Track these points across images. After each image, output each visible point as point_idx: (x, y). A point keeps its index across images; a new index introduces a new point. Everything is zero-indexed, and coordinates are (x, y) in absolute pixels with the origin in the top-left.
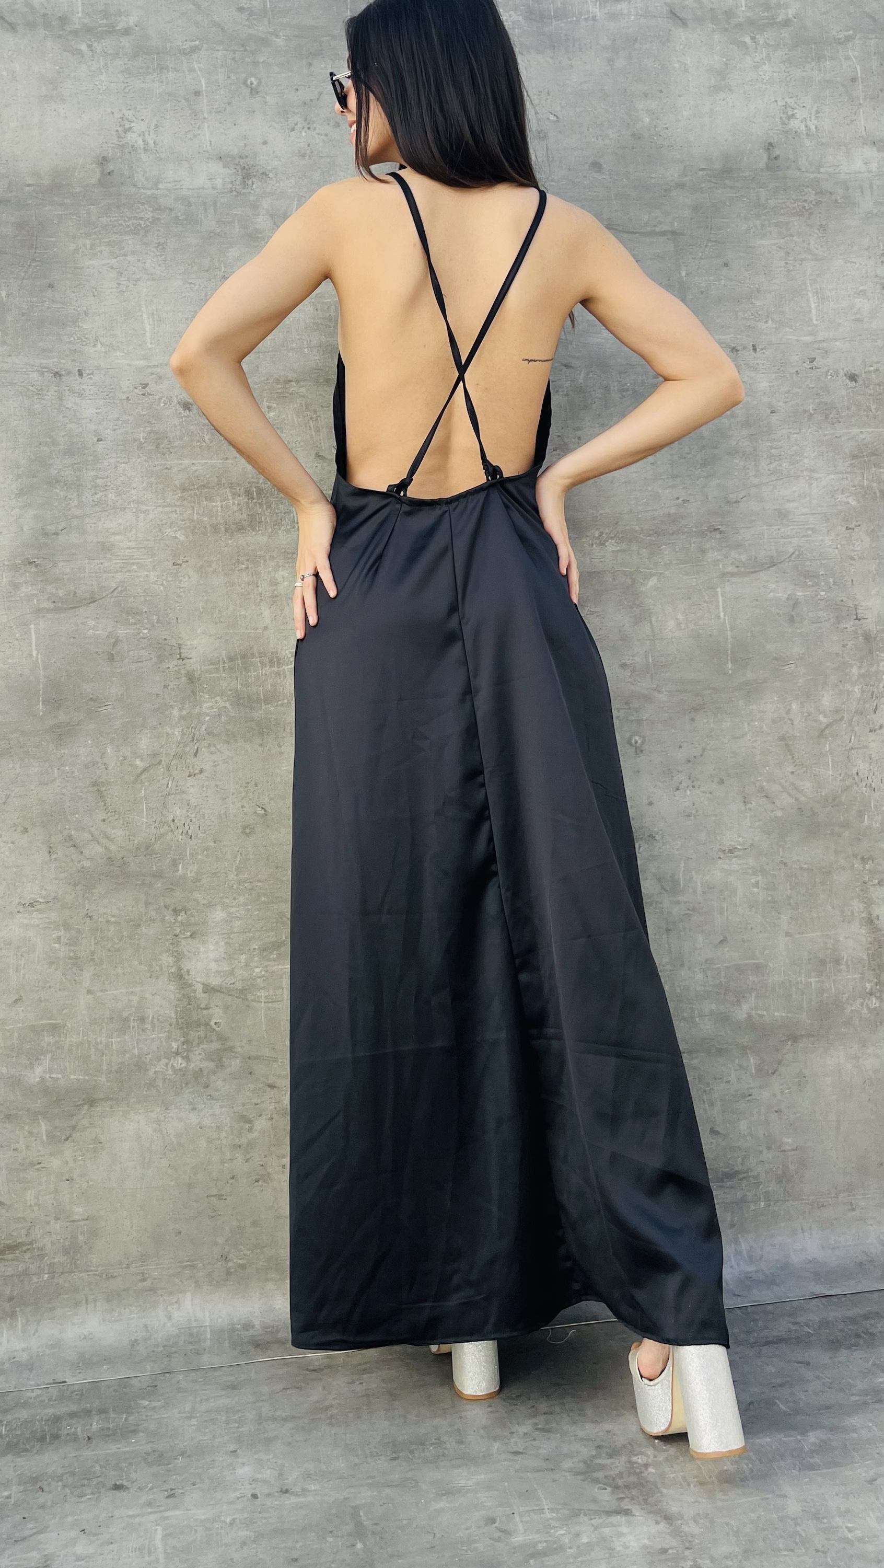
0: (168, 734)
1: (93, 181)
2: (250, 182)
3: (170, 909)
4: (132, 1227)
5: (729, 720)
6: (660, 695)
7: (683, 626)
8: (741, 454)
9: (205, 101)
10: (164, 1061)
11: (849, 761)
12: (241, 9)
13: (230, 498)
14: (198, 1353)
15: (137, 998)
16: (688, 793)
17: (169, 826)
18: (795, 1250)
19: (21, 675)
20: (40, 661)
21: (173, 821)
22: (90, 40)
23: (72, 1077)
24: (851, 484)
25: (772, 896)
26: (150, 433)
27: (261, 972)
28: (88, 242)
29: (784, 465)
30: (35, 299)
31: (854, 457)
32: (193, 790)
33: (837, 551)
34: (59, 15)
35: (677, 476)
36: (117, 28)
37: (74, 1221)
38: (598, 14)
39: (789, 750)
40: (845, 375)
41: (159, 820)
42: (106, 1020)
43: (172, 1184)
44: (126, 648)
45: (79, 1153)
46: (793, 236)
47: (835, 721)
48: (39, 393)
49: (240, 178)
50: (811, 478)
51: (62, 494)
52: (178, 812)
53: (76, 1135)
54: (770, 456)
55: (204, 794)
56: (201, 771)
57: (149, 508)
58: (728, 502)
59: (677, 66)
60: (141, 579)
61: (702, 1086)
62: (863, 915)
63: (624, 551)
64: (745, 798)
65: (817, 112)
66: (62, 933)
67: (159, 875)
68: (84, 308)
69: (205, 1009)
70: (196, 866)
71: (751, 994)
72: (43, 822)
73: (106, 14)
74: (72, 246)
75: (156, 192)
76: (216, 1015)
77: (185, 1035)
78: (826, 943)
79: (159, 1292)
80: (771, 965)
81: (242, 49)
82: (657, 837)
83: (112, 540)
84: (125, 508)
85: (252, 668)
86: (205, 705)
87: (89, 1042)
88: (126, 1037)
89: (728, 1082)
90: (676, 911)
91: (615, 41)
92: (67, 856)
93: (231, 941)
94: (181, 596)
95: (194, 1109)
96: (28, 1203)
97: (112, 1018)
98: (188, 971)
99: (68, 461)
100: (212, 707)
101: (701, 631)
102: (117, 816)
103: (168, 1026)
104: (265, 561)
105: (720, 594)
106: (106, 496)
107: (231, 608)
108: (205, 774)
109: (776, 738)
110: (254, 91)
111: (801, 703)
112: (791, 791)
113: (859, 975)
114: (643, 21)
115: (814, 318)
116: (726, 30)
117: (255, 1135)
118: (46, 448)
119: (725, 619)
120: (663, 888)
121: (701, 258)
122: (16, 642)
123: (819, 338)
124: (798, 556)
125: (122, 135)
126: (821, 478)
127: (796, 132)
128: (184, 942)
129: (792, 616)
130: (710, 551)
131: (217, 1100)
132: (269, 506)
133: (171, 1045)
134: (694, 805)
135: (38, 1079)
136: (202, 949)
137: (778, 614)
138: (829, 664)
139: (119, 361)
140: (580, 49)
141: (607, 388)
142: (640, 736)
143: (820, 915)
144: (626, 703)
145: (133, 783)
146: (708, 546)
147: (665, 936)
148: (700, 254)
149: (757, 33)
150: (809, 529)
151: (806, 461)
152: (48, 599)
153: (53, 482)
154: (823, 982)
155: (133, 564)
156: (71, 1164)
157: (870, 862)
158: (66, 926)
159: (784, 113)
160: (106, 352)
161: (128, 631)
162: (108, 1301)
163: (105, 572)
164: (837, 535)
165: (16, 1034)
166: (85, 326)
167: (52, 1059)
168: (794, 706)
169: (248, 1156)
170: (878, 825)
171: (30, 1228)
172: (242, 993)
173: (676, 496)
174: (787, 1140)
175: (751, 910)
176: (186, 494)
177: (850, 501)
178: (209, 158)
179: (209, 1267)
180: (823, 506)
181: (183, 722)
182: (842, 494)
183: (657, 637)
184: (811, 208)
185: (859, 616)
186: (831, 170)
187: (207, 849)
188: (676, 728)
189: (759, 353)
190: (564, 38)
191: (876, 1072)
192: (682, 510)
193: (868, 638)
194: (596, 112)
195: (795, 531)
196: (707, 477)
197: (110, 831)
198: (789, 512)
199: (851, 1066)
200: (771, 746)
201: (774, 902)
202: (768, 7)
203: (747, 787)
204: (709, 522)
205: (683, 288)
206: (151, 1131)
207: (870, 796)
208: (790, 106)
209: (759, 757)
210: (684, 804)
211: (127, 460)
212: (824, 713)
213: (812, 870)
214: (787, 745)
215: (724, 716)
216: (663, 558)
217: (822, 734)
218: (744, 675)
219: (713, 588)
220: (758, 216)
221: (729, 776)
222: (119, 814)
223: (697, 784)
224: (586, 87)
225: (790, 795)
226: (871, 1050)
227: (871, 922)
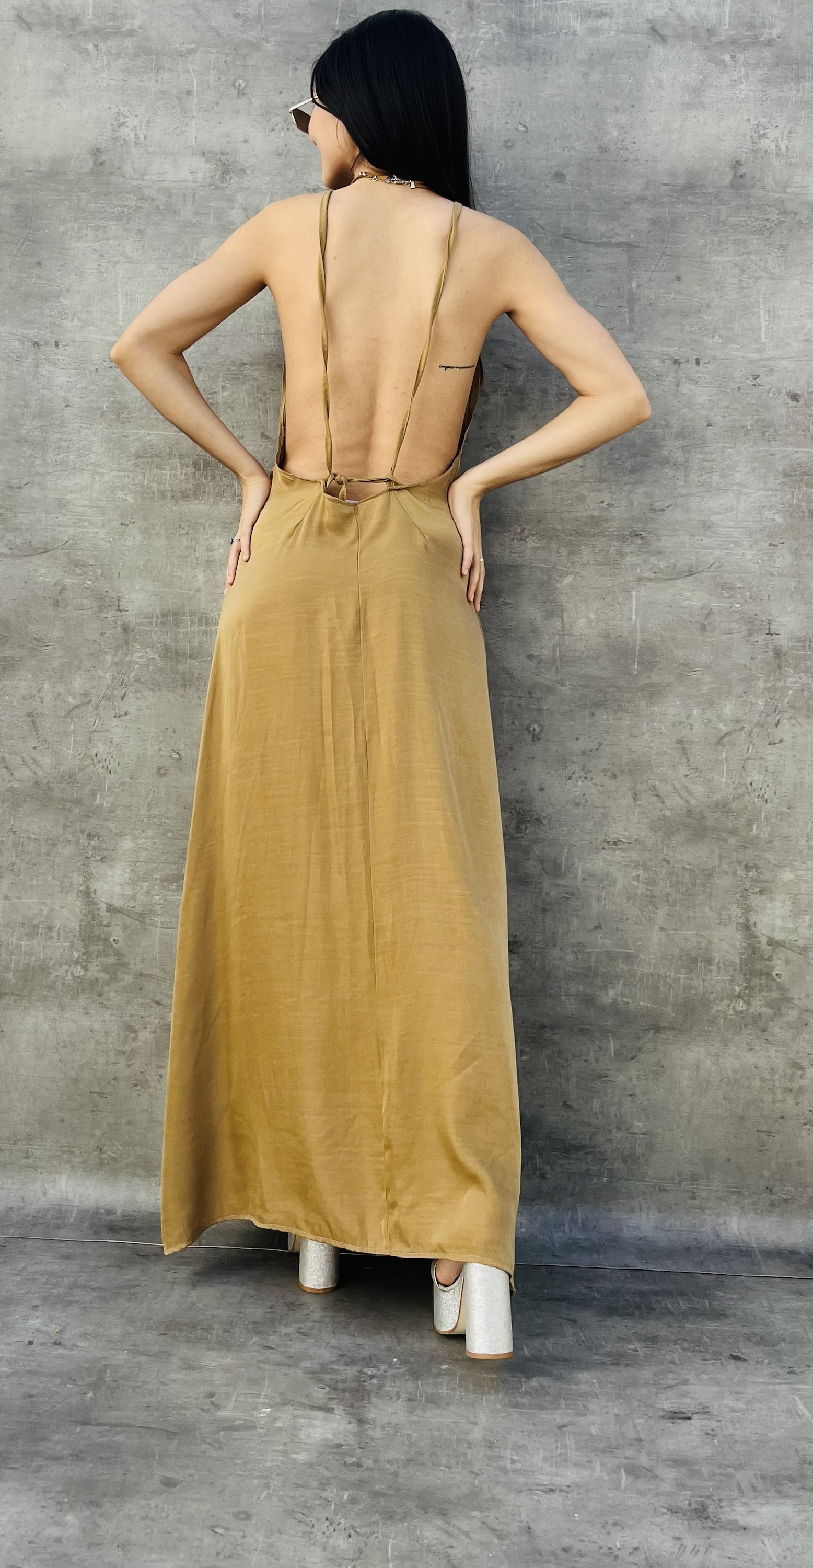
0: (100, 677)
1: (87, 169)
2: (228, 177)
3: (85, 834)
4: (22, 1109)
5: (629, 718)
6: (563, 688)
7: (593, 625)
8: (672, 464)
9: (195, 100)
10: (65, 967)
11: (745, 771)
12: (237, 15)
13: (179, 468)
14: (58, 1227)
15: (47, 908)
16: (580, 783)
17: (92, 760)
18: (628, 1226)
21: (96, 755)
22: (97, 41)
24: (781, 502)
25: (651, 890)
26: (113, 403)
27: (160, 899)
28: (76, 226)
29: (715, 477)
30: (24, 275)
31: (786, 475)
32: (117, 729)
33: (757, 566)
34: (71, 16)
35: (604, 481)
36: (122, 30)
38: (578, 29)
39: (685, 752)
40: (788, 394)
41: (84, 752)
42: (18, 925)
43: (62, 1076)
44: (71, 596)
46: (749, 253)
47: (736, 730)
48: (19, 359)
49: (219, 173)
50: (740, 493)
51: (29, 452)
52: (101, 749)
54: (702, 469)
55: (126, 735)
56: (126, 714)
57: (105, 471)
58: (654, 509)
59: (652, 81)
60: (91, 535)
61: (560, 1061)
62: (741, 921)
63: (544, 548)
64: (635, 794)
65: (790, 132)
67: (78, 802)
68: (67, 286)
69: (106, 926)
70: (112, 798)
71: (618, 981)
73: (114, 17)
74: (62, 229)
75: (141, 183)
76: (115, 933)
77: (86, 947)
78: (699, 942)
79: (39, 1170)
80: (642, 957)
81: (235, 53)
82: (544, 822)
83: (68, 497)
84: (83, 470)
85: (182, 625)
86: (136, 655)
87: (2, 942)
88: (34, 942)
89: (586, 1061)
90: (554, 892)
91: (592, 55)
93: (136, 869)
94: (124, 554)
95: (87, 1013)
97: (24, 924)
98: (95, 890)
99: (37, 423)
100: (142, 657)
101: (611, 631)
102: (46, 746)
103: (72, 937)
104: (204, 528)
105: (634, 597)
106: (68, 457)
107: (169, 568)
108: (129, 716)
109: (674, 740)
110: (241, 93)
111: (703, 710)
112: (682, 793)
113: (729, 978)
114: (622, 36)
115: (763, 336)
116: (706, 48)
117: (139, 1044)
118: (19, 410)
119: (636, 622)
120: (544, 870)
121: (653, 271)
123: (766, 356)
124: (719, 567)
125: (117, 129)
126: (750, 493)
128: (94, 864)
129: (704, 625)
130: (629, 555)
131: (108, 1008)
132: (213, 478)
133: (72, 954)
134: (584, 795)
136: (109, 873)
137: (690, 621)
138: (734, 675)
139: (93, 336)
140: (557, 62)
141: (545, 391)
142: (540, 725)
143: (697, 915)
144: (529, 693)
145: (65, 717)
146: (627, 550)
147: (540, 916)
148: (653, 267)
149: (739, 52)
150: (731, 542)
151: (737, 475)
152: (7, 545)
153: (22, 441)
154: (692, 979)
155: (85, 520)
157: (753, 870)
159: (755, 132)
160: (81, 327)
161: (74, 581)
163: (59, 525)
164: (760, 550)
166: (66, 302)
168: (695, 712)
169: (130, 1062)
170: (766, 836)
172: (141, 917)
173: (601, 500)
174: (638, 1124)
175: (628, 902)
176: (139, 461)
177: (776, 518)
178: (192, 154)
179: (85, 1155)
180: (748, 521)
181: (114, 668)
182: (769, 510)
183: (566, 632)
184: (772, 228)
185: (772, 631)
186: (797, 190)
187: (123, 784)
188: (574, 721)
189: (702, 367)
190: (542, 51)
191: (735, 1072)
192: (605, 514)
193: (778, 653)
194: (565, 124)
195: (716, 543)
196: (633, 484)
197: (39, 758)
198: (713, 523)
199: (709, 1063)
200: (667, 748)
201: (652, 896)
202: (751, 26)
203: (639, 784)
204: (630, 528)
205: (632, 299)
206: (47, 1027)
207: (761, 807)
208: (762, 126)
209: (654, 757)
210: (575, 793)
211: (89, 426)
212: (724, 721)
213: (695, 871)
214: (683, 749)
215: (624, 714)
216: (581, 558)
217: (719, 742)
218: (649, 677)
219: (627, 591)
220: (716, 232)
221: (622, 771)
222: (49, 743)
223: (589, 776)
224: (557, 99)
225: (680, 796)
226: (732, 1050)
227: (747, 928)
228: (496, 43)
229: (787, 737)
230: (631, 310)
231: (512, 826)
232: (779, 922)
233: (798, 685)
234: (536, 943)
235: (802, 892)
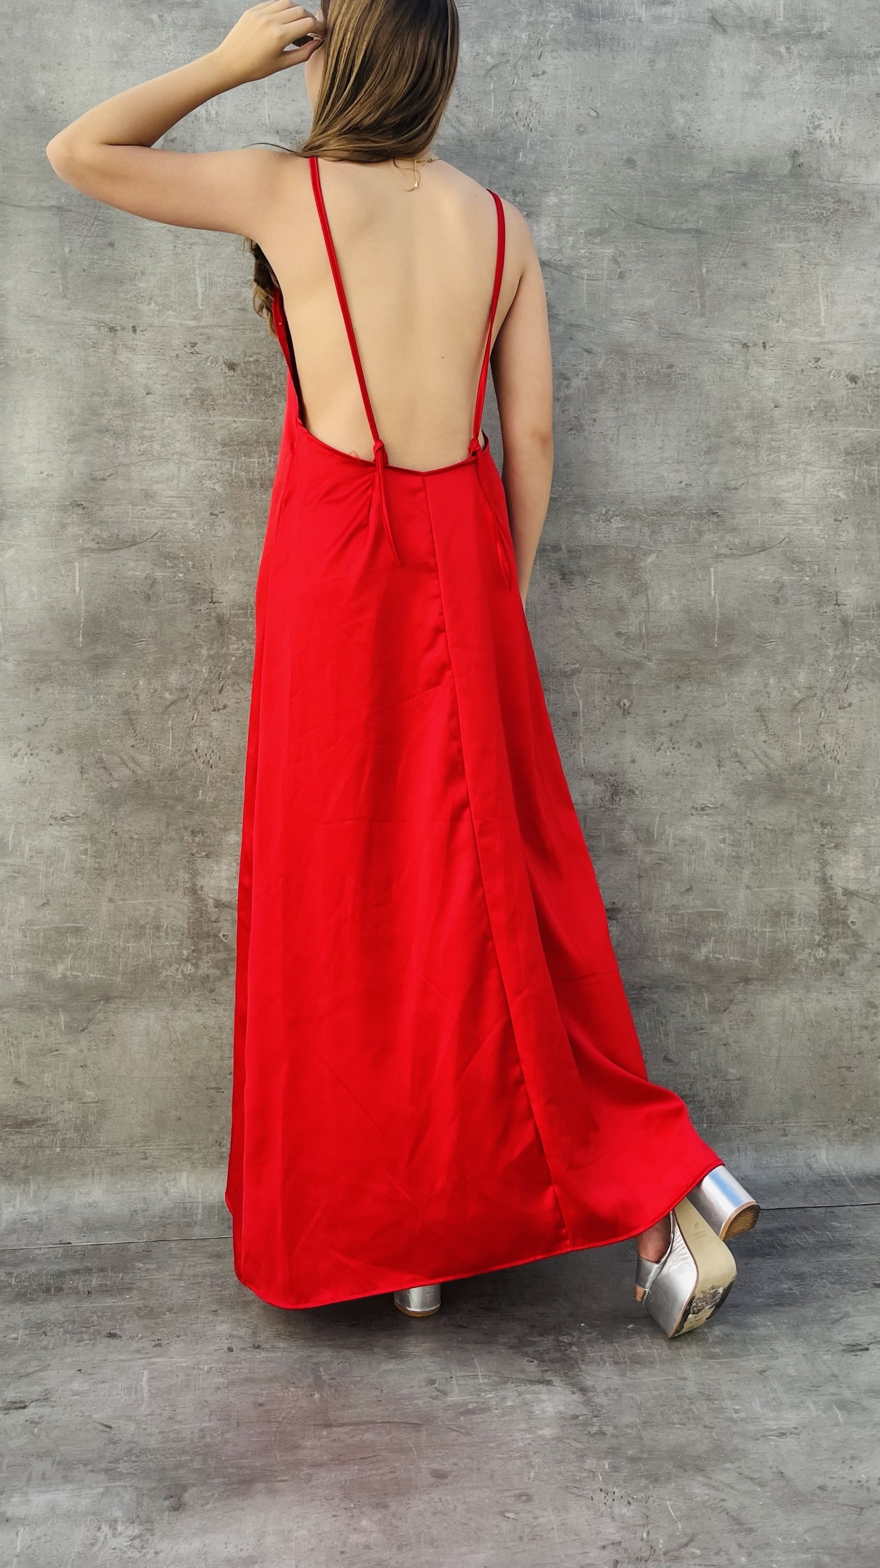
0: (196, 671)
3: (189, 830)
4: (137, 1111)
5: (710, 689)
6: (650, 663)
7: (676, 601)
8: (743, 444)
10: (175, 966)
11: (818, 734)
13: (267, 455)
14: (189, 1225)
15: (154, 908)
16: (668, 753)
17: (193, 755)
19: (64, 609)
20: (82, 596)
21: (196, 750)
22: (161, 11)
23: (91, 975)
24: (844, 479)
25: (737, 852)
26: (196, 390)
29: (782, 457)
30: (95, 257)
31: (847, 454)
32: (216, 723)
33: (824, 541)
35: (682, 461)
37: (86, 1103)
38: (644, 15)
39: (763, 720)
40: (846, 376)
41: (183, 749)
42: (124, 926)
43: (176, 1075)
44: (162, 589)
45: (93, 1043)
46: (809, 241)
47: (809, 697)
48: (95, 345)
50: (806, 471)
51: (111, 442)
52: (201, 744)
53: (92, 1028)
54: (771, 448)
55: (226, 728)
56: (225, 707)
57: (191, 460)
58: (728, 488)
59: (715, 71)
60: (180, 526)
61: (659, 1018)
62: (818, 875)
63: (628, 528)
64: (720, 762)
65: (842, 124)
66: (89, 845)
67: (180, 799)
68: (142, 268)
69: (215, 922)
70: (215, 793)
71: (710, 939)
72: (76, 744)
76: (225, 928)
77: (195, 944)
78: (782, 898)
79: (159, 1170)
80: (731, 915)
82: (637, 792)
83: (155, 488)
84: (168, 459)
86: (232, 647)
87: (108, 945)
88: (142, 943)
89: (683, 1016)
90: (648, 859)
91: (657, 42)
92: (97, 776)
94: (215, 545)
95: (200, 1010)
96: (46, 1084)
97: (130, 925)
98: (202, 887)
99: (118, 412)
100: (238, 649)
101: (691, 607)
102: (145, 743)
103: (180, 936)
105: (712, 573)
106: (152, 447)
108: (228, 709)
109: (753, 709)
111: (779, 678)
112: (762, 758)
113: (809, 929)
114: (685, 25)
115: (823, 320)
116: (763, 39)
118: (98, 398)
119: (715, 597)
120: (638, 838)
121: (722, 257)
122: (61, 578)
123: (825, 340)
124: (788, 543)
126: (815, 471)
127: (821, 142)
128: (199, 861)
129: (778, 598)
130: (707, 533)
131: (221, 1004)
133: (182, 952)
134: (672, 765)
135: (60, 976)
136: (215, 868)
137: (764, 595)
138: (806, 644)
139: (171, 320)
140: (624, 48)
141: (623, 375)
142: (629, 700)
143: (778, 871)
144: (619, 669)
145: (162, 714)
146: (705, 528)
147: (636, 882)
148: (721, 253)
149: (793, 44)
150: (800, 518)
151: (803, 454)
152: (93, 540)
153: (103, 431)
154: (776, 932)
155: (173, 511)
156: (85, 1052)
157: (829, 827)
158: (94, 840)
159: (810, 123)
160: (159, 311)
161: (165, 574)
162: (112, 1175)
163: (147, 517)
164: (825, 526)
165: (42, 934)
166: (141, 285)
167: (74, 958)
168: (771, 681)
170: (839, 794)
171: (46, 1106)
173: (679, 480)
174: (731, 1071)
175: (716, 863)
176: (226, 449)
177: (840, 495)
178: (266, 132)
179: (204, 1150)
180: (814, 498)
181: (210, 661)
182: (833, 487)
183: (650, 609)
184: (828, 216)
185: (839, 602)
186: (850, 180)
187: (226, 778)
188: (661, 694)
189: (768, 351)
190: (609, 36)
191: (816, 1015)
192: (684, 493)
193: (845, 622)
194: (634, 111)
195: (786, 519)
196: (710, 464)
197: (138, 756)
198: (783, 501)
199: (794, 1009)
200: (748, 716)
201: (738, 857)
202: (804, 19)
203: (722, 752)
204: (708, 506)
205: (703, 284)
206: (158, 1027)
207: (834, 767)
208: (817, 117)
209: (735, 725)
210: (664, 764)
211: (173, 414)
212: (798, 689)
213: (775, 831)
214: (762, 716)
215: (707, 686)
216: (662, 537)
217: (795, 708)
218: (728, 649)
219: (706, 568)
220: (778, 220)
221: (707, 741)
222: (147, 741)
223: (676, 746)
224: (626, 86)
225: (760, 761)
226: (813, 995)
227: (824, 881)
228: (566, 27)
229: (855, 701)
230: (702, 297)
231: (607, 799)
232: (852, 874)
233: (864, 652)
234: (633, 909)
235: (872, 844)
